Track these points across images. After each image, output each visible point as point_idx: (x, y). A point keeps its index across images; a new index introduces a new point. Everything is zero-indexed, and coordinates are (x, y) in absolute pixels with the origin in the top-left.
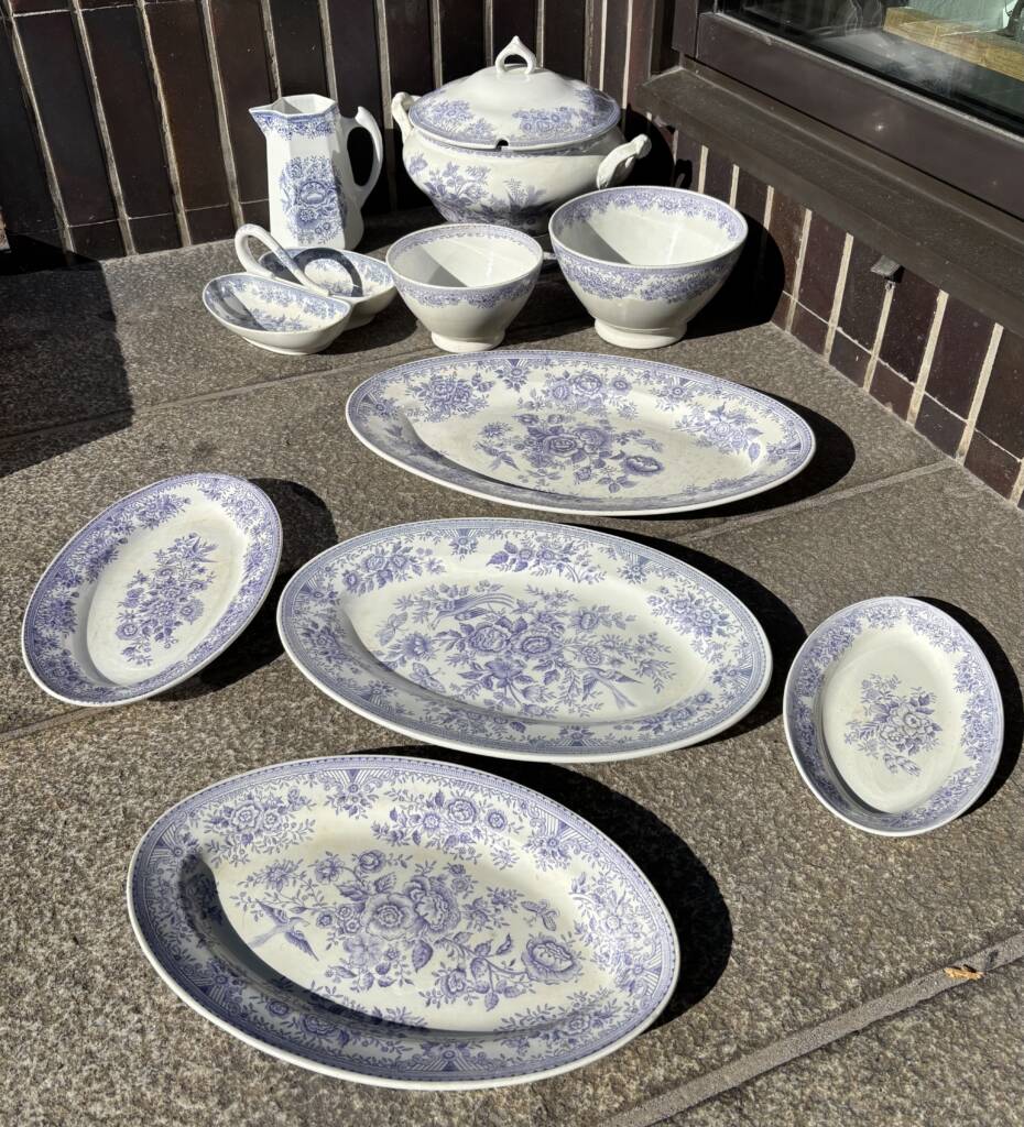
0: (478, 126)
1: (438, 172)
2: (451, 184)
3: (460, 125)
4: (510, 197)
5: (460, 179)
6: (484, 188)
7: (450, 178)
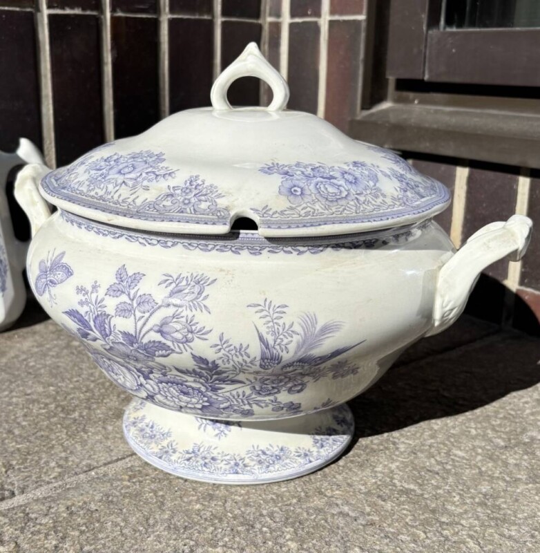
0: (186, 191)
1: (95, 287)
2: (124, 311)
3: (147, 189)
4: (261, 338)
5: (145, 300)
6: (202, 319)
7: (124, 298)
